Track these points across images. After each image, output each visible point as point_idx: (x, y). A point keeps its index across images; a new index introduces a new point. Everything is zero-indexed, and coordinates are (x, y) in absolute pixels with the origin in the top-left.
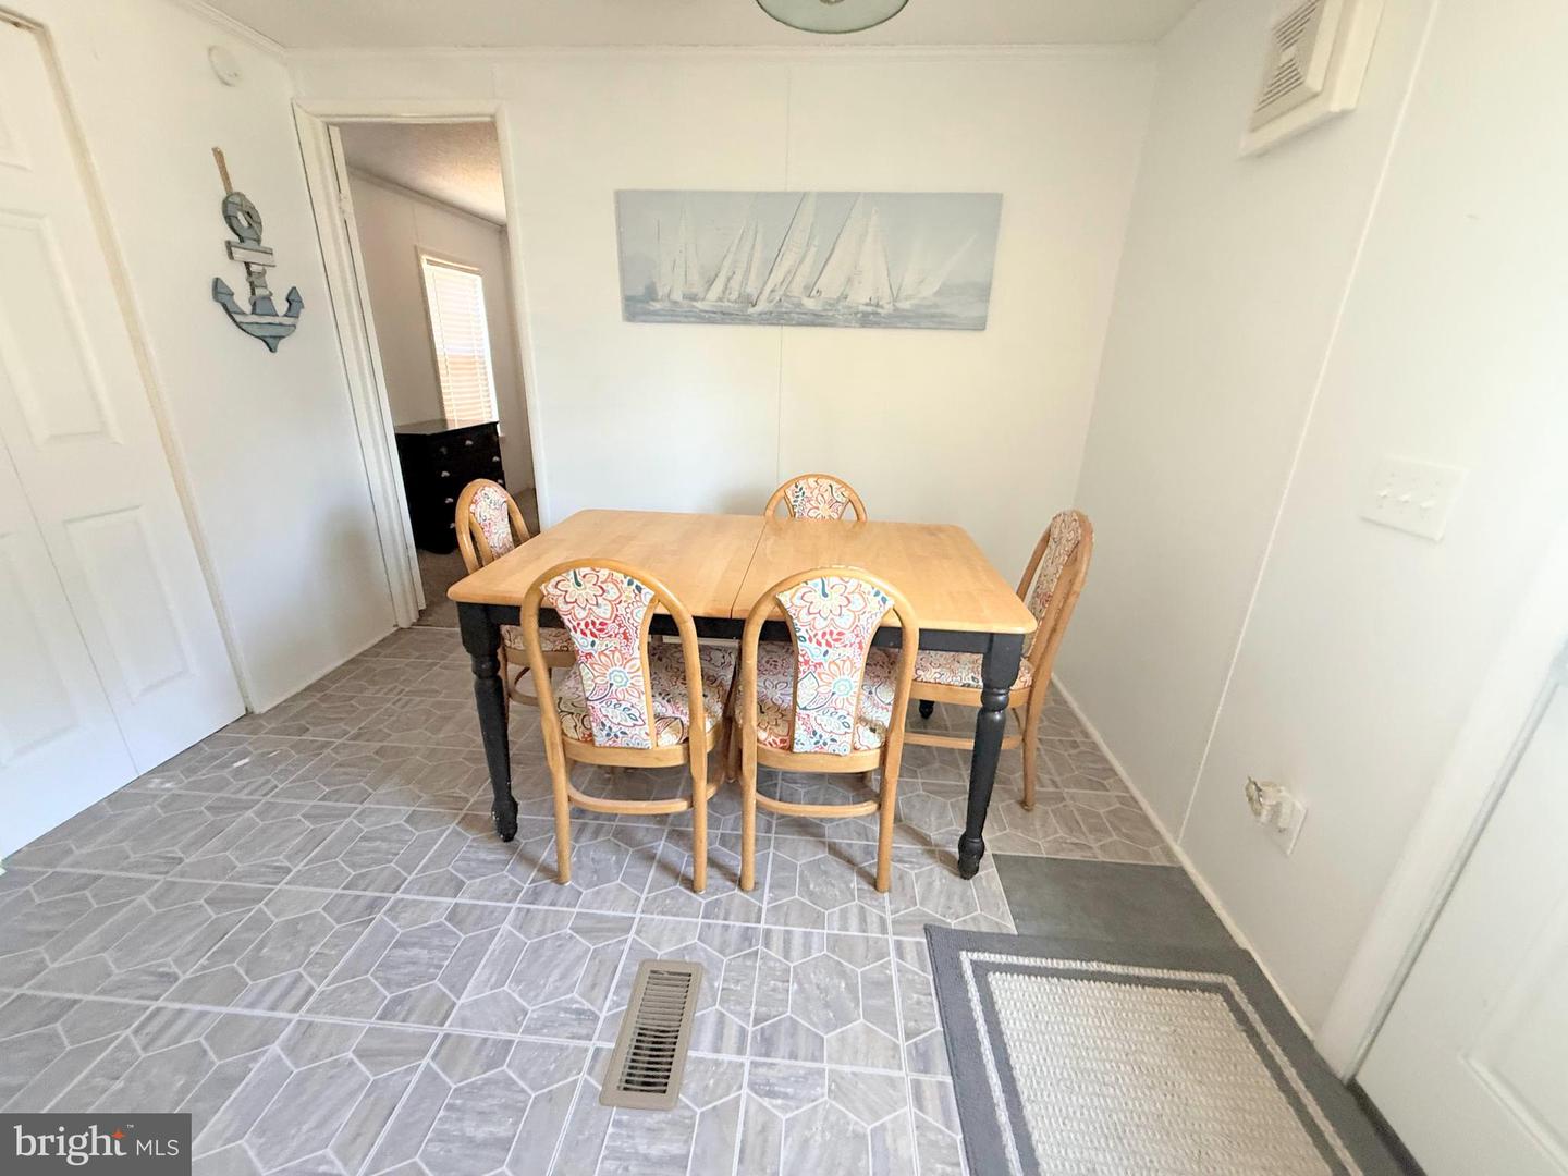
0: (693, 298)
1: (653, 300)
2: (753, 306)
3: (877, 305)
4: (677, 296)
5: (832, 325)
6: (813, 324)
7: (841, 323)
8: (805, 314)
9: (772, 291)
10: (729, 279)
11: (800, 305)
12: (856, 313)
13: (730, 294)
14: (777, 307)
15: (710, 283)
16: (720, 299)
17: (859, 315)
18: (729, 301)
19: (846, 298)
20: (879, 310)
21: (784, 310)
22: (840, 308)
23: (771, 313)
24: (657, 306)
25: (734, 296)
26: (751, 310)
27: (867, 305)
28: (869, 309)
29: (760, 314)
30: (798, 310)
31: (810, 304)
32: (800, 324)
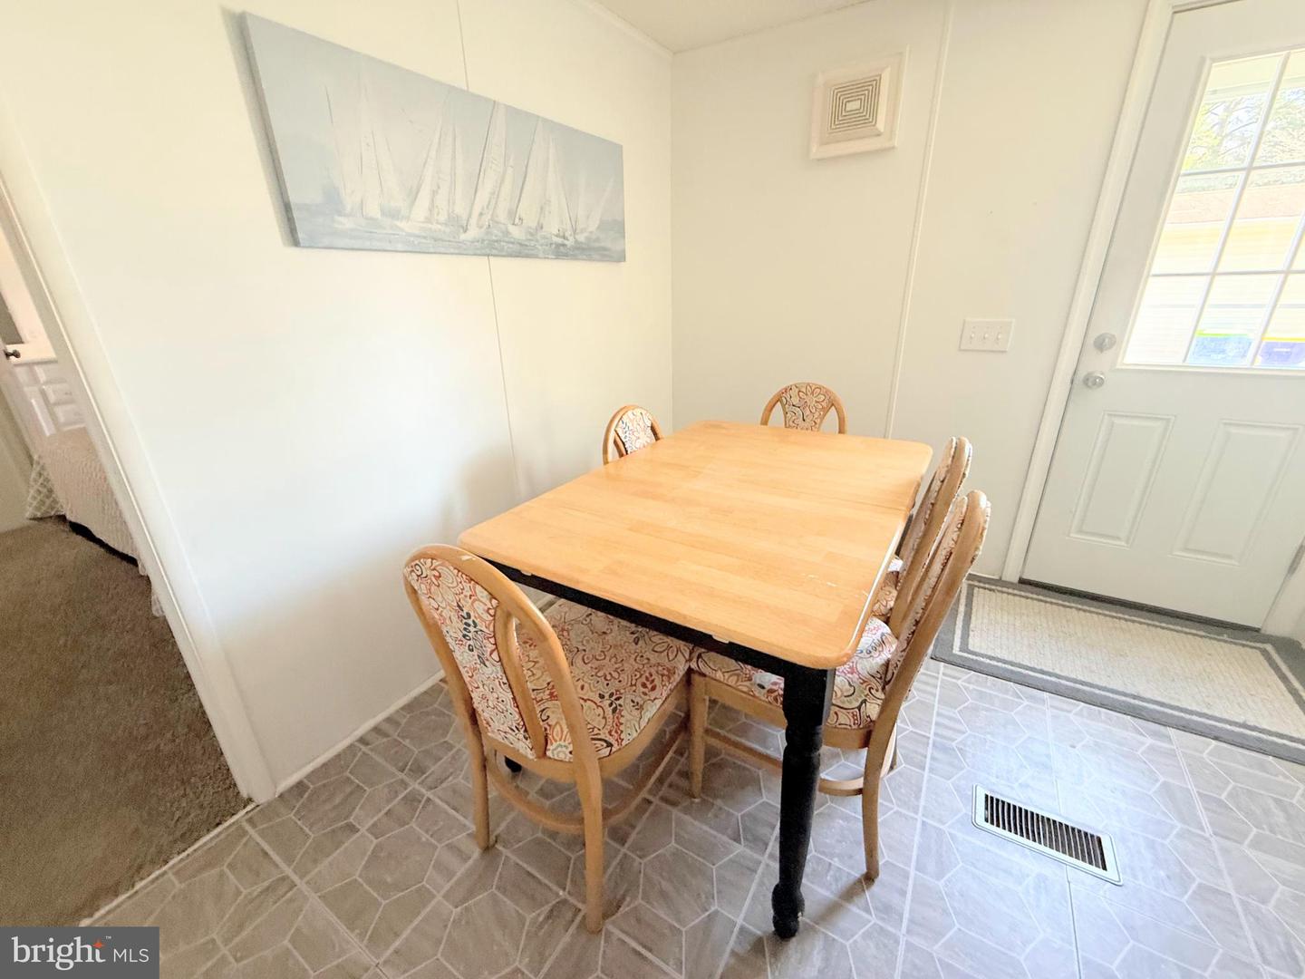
0: (394, 214)
1: (340, 213)
2: (465, 231)
3: (564, 237)
4: (373, 210)
5: (536, 257)
6: (518, 255)
7: (541, 255)
8: (513, 243)
9: (481, 214)
10: (434, 193)
11: (507, 233)
12: (551, 244)
13: (438, 214)
14: (487, 233)
15: (413, 195)
16: (428, 220)
17: (554, 246)
18: (438, 223)
19: (542, 228)
20: (566, 242)
21: (494, 238)
22: (539, 238)
23: (483, 240)
24: (345, 223)
25: (443, 218)
26: (463, 237)
27: (557, 236)
28: (560, 240)
29: (473, 242)
30: (507, 239)
31: (517, 233)
32: (510, 255)
